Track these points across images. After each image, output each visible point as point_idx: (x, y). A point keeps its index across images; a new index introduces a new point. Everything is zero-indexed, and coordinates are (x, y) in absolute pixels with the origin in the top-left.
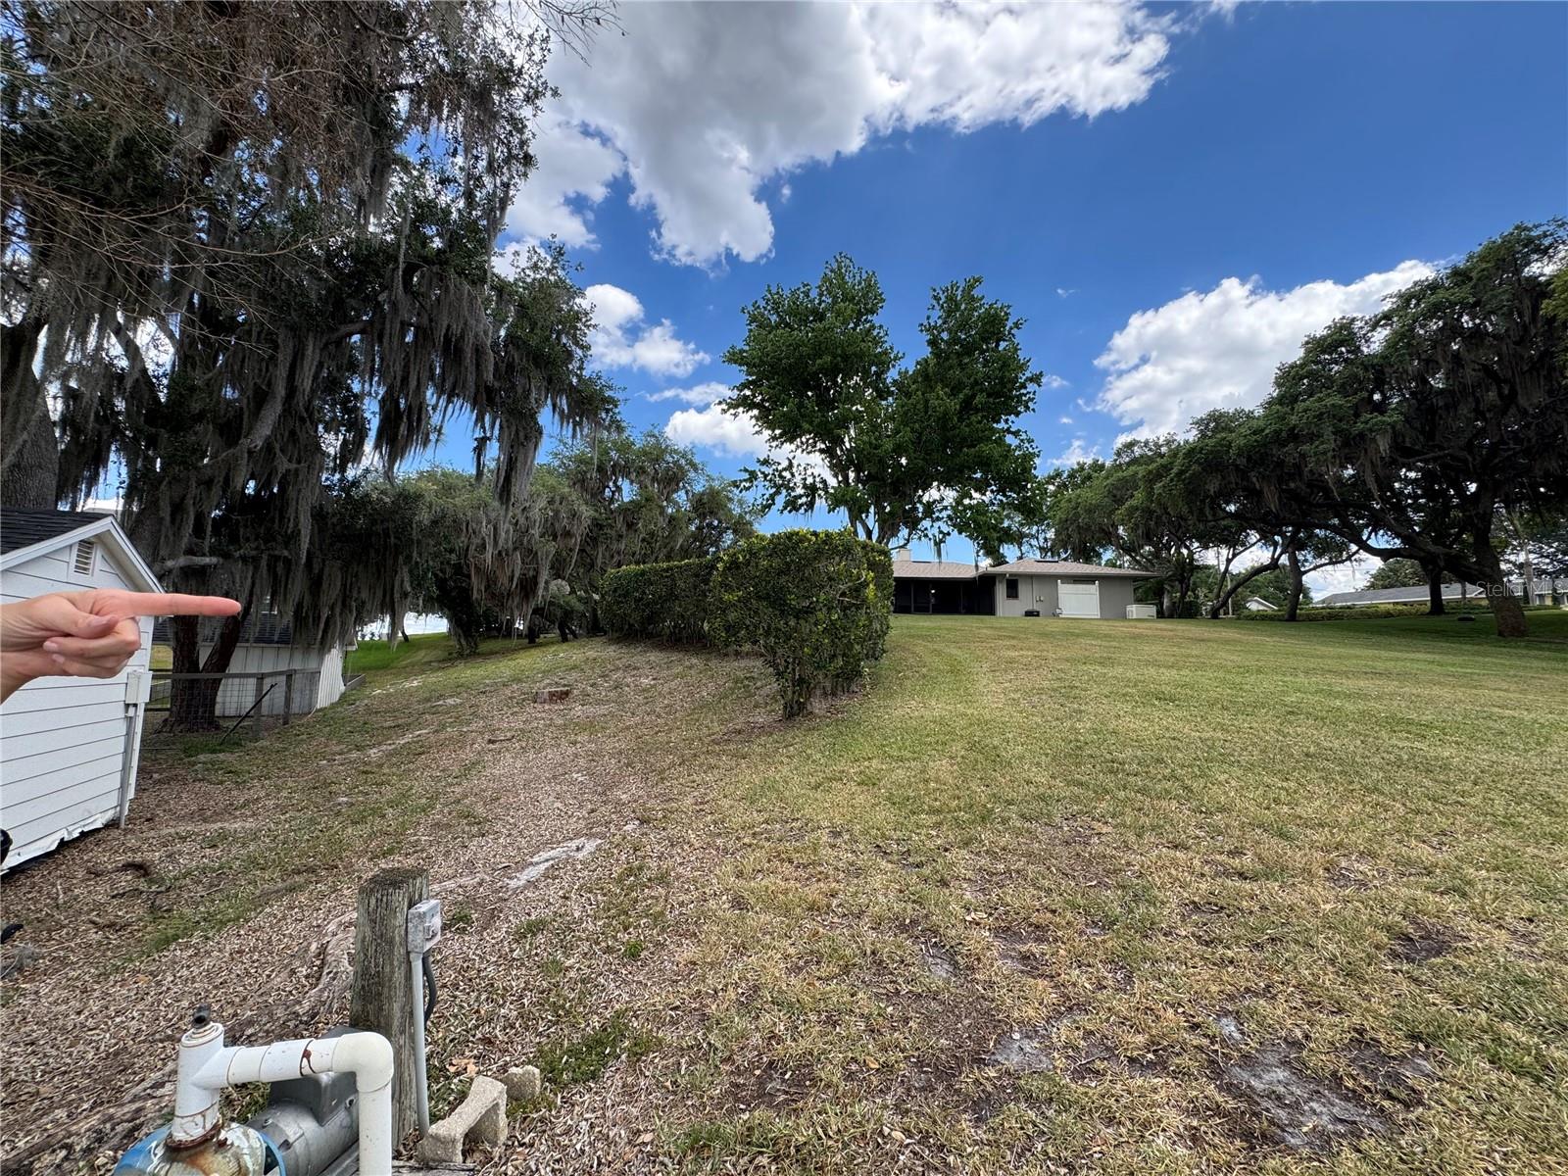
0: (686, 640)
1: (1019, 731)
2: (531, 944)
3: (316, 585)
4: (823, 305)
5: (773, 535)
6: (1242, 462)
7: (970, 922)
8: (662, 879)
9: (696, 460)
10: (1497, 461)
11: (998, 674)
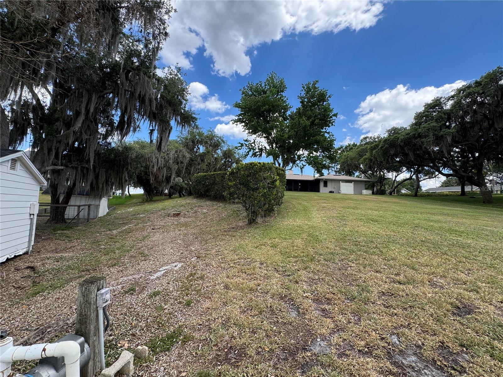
0: (218, 198)
1: (325, 230)
2: (154, 300)
3: (97, 177)
4: (266, 89)
5: (246, 163)
6: (402, 144)
7: (305, 297)
8: (202, 278)
9: (224, 140)
10: (486, 146)
11: (319, 211)
